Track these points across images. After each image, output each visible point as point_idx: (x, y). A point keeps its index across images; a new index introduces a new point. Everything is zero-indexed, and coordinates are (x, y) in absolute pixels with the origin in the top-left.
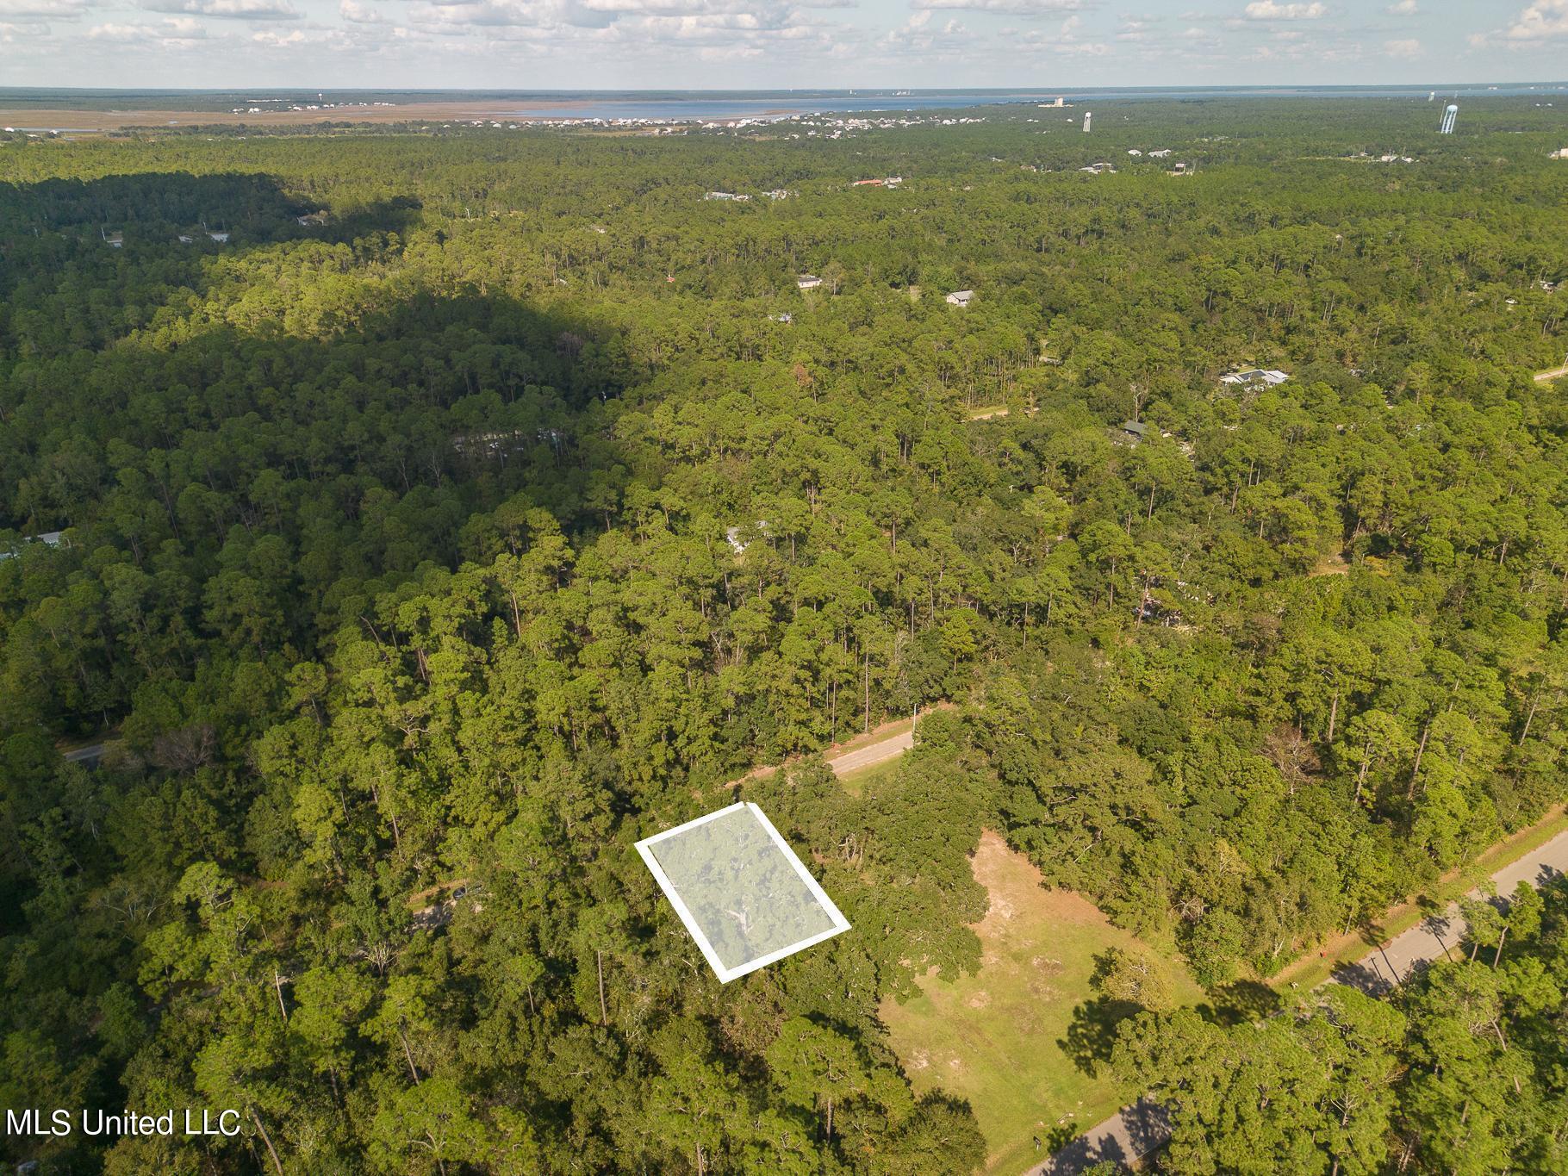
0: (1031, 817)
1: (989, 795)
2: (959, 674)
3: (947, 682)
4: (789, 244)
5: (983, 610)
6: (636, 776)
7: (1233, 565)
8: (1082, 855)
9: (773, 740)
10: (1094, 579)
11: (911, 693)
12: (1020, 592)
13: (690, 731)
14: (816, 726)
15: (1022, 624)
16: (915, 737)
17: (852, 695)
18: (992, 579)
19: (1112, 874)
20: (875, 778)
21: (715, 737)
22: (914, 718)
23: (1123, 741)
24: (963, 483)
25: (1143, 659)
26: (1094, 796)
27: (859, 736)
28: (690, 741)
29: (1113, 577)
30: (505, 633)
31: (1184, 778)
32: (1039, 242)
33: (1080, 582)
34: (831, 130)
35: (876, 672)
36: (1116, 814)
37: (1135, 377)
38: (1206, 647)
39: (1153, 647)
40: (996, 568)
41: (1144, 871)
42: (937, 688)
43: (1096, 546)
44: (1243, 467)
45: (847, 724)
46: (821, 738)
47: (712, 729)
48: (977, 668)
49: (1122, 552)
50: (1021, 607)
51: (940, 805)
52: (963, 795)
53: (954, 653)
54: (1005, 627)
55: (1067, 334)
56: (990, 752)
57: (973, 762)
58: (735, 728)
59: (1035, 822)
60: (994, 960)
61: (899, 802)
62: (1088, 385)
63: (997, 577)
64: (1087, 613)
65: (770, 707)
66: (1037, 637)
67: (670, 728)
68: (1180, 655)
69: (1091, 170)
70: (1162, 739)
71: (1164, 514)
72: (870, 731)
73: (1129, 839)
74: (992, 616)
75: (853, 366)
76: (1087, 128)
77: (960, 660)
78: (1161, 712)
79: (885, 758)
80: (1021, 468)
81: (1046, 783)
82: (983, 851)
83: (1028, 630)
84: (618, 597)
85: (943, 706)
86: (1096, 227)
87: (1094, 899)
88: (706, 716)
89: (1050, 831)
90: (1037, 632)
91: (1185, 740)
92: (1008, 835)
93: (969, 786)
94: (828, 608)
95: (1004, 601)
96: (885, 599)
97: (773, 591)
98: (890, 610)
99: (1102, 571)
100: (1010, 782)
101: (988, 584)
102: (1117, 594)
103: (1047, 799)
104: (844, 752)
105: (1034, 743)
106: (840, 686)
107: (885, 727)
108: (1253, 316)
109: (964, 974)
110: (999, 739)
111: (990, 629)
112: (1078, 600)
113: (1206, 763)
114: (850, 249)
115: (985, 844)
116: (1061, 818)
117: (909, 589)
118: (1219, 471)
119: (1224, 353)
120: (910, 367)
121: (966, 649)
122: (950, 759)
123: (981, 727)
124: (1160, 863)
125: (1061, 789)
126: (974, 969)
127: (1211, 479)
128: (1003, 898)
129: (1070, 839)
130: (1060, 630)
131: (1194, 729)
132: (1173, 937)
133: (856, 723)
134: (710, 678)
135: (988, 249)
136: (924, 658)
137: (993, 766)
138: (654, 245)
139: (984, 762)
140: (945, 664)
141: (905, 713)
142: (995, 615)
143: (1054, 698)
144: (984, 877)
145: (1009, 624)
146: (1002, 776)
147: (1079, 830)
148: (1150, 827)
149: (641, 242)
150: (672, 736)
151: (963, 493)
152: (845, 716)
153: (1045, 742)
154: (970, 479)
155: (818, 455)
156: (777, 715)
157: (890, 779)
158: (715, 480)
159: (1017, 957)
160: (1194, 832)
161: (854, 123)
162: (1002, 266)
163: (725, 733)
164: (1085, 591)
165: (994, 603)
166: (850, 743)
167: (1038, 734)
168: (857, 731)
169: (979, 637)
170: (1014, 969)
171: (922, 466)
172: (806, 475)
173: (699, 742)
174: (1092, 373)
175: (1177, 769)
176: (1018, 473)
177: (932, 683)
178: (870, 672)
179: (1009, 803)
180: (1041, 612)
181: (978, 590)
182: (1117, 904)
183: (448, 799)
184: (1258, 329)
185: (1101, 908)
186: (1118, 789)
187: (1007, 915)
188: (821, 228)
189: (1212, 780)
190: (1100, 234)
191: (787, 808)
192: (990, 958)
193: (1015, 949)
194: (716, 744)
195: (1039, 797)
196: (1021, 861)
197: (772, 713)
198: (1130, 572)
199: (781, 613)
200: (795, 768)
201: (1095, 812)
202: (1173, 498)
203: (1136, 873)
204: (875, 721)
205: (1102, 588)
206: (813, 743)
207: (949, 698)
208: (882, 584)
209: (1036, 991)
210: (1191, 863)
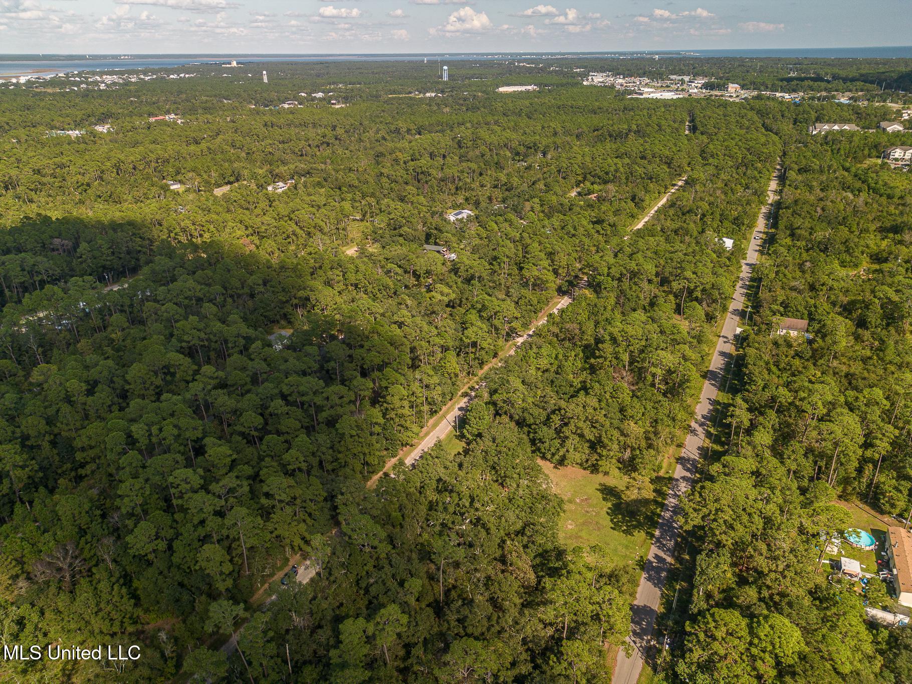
15: (467, 354)
27: (423, 430)
29: (494, 322)
34: (96, 83)
43: (485, 308)
53: (449, 375)
69: (286, 106)
72: (427, 425)
76: (265, 80)
77: (451, 377)
83: (472, 355)
101: (448, 338)
107: (431, 421)
121: (456, 371)
146: (519, 424)
159: (570, 502)
161: (108, 79)
166: (421, 434)
170: (572, 506)
181: (444, 342)
193: (566, 498)
203: (603, 446)
209: (587, 512)
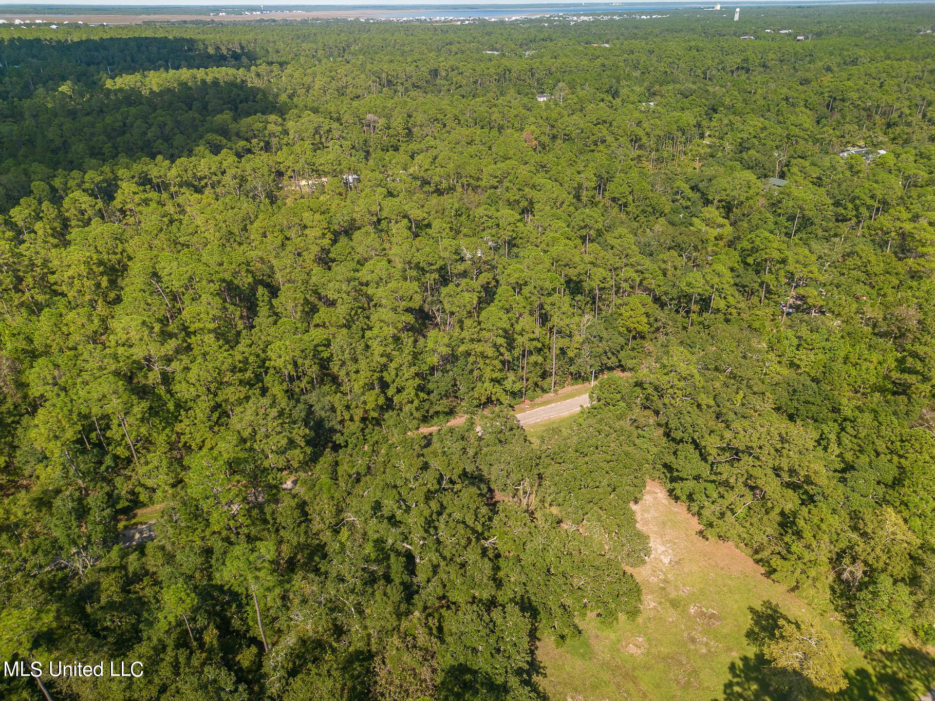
0: (695, 473)
1: (655, 450)
2: (633, 349)
3: (622, 354)
4: (533, 75)
5: (657, 300)
6: (347, 417)
7: (866, 272)
8: (741, 511)
9: (471, 393)
10: (750, 279)
11: (592, 362)
12: (689, 284)
13: (399, 382)
14: (508, 384)
15: (688, 312)
16: (591, 397)
17: (540, 359)
18: (665, 275)
19: (770, 531)
20: (554, 430)
21: (420, 388)
22: (593, 383)
23: (778, 409)
24: (644, 211)
25: (795, 342)
26: (758, 458)
27: (546, 395)
28: (399, 391)
29: (767, 277)
30: (266, 299)
31: (839, 444)
32: (705, 73)
33: (738, 280)
34: (569, 22)
35: (563, 342)
36: (778, 475)
37: (777, 147)
38: (849, 334)
39: (804, 331)
40: (669, 266)
41: (807, 534)
42: (614, 359)
43: (755, 250)
44: (870, 202)
45: (536, 384)
46: (514, 394)
47: (418, 381)
48: (648, 345)
49: (776, 255)
50: (688, 297)
51: (609, 458)
52: (631, 449)
53: (630, 331)
54: (673, 314)
55: (726, 121)
56: (657, 413)
57: (642, 421)
58: (440, 382)
59: (697, 478)
60: (652, 605)
61: (571, 452)
62: (741, 152)
63: (669, 273)
64: (742, 305)
65: (469, 367)
66: (700, 323)
67: (381, 379)
68: (827, 340)
70: (814, 408)
71: (804, 236)
72: (556, 391)
73: (790, 502)
74: (663, 305)
75: (568, 138)
76: (736, 19)
77: (634, 338)
78: (814, 385)
79: (566, 414)
80: (690, 204)
81: (712, 444)
82: (648, 499)
83: (694, 316)
84: (357, 275)
85: (618, 374)
86: (745, 65)
87: (750, 551)
88: (413, 370)
89: (711, 487)
90: (701, 319)
91: (835, 410)
92: (669, 486)
93: (637, 441)
94: (526, 290)
95: (674, 293)
96: (574, 287)
97: (485, 277)
98: (579, 297)
99: (757, 272)
100: (674, 440)
101: (661, 277)
102: (769, 291)
103: (711, 459)
104: (532, 407)
105: (699, 406)
106: (530, 353)
107: (568, 389)
108: (864, 113)
109: (622, 617)
110: (666, 401)
111: (661, 315)
112: (736, 294)
113: (863, 433)
114: (573, 76)
115: (649, 492)
116: (724, 477)
117: (596, 278)
118: (850, 206)
119: (843, 136)
120: (610, 139)
121: (640, 328)
122: (620, 417)
123: (650, 390)
124: (824, 527)
125: (723, 449)
126: (633, 613)
127: (843, 211)
128: (663, 544)
129: (731, 497)
130: (720, 316)
131: (844, 401)
132: (828, 594)
133: (545, 384)
134: (422, 340)
135: (669, 79)
136: (605, 334)
137: (659, 425)
138: (444, 74)
139: (651, 421)
140: (622, 340)
141: (586, 379)
142: (666, 304)
143: (716, 369)
144: (646, 523)
145: (677, 311)
146: (667, 435)
147: (740, 488)
148: (810, 489)
149: (435, 73)
150: (384, 385)
151: (644, 220)
152: (534, 378)
153: (709, 406)
154: (650, 209)
155: (534, 187)
156: (476, 373)
157: (565, 432)
158: (456, 206)
159: (675, 604)
160: (855, 498)
161: (584, 18)
162: (678, 86)
163: (431, 386)
164: (742, 288)
165: (666, 294)
166: (538, 400)
167: (704, 399)
168: (544, 391)
169: (652, 319)
170: (672, 616)
171: (614, 200)
172: (524, 204)
173: (407, 391)
174: (744, 145)
175: (833, 437)
176: (687, 207)
177: (610, 355)
178: (557, 343)
179: (673, 458)
180: (705, 303)
181: (651, 283)
182: (776, 562)
183: (178, 427)
184: (867, 122)
185: (757, 562)
186: (785, 452)
187: (666, 561)
188: (555, 64)
189: (870, 449)
190: (748, 71)
191: (471, 452)
192: (649, 602)
193: (673, 595)
194: (422, 395)
195: (701, 455)
196: (680, 509)
197: (471, 371)
198: (782, 273)
199: (488, 294)
200: (483, 417)
201: (756, 472)
202: (812, 224)
203: (799, 534)
204: (560, 384)
205: (756, 286)
206: (506, 399)
207: (623, 369)
208: (572, 273)
209: (693, 640)
210: (855, 528)
